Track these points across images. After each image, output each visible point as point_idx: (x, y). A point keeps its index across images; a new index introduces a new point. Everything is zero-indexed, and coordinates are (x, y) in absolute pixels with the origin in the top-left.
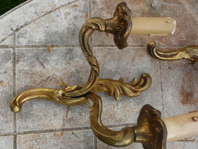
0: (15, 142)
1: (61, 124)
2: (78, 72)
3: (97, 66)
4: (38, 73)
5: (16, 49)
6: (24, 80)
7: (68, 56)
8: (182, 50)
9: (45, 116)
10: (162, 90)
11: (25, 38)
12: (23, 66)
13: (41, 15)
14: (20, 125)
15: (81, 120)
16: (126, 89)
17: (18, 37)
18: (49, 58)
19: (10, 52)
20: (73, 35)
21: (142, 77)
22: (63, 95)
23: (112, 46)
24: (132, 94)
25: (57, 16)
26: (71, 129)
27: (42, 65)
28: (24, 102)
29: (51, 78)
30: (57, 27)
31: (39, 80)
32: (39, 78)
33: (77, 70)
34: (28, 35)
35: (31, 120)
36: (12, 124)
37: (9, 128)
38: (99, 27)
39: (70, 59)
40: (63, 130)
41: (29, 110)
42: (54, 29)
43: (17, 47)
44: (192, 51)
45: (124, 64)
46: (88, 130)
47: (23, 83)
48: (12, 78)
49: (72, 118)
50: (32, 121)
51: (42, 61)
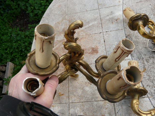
2: (83, 110)
15: (110, 108)
26: (116, 114)
49: (109, 113)
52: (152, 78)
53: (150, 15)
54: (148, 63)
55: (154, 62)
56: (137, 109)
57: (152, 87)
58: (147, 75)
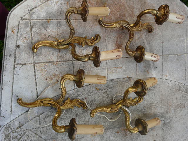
0: (34, 67)
1: (56, 59)
2: (64, 33)
3: (74, 30)
4: (43, 33)
5: (31, 21)
7: (58, 25)
8: (116, 23)
10: (106, 43)
11: (36, 15)
12: (36, 30)
13: (43, 2)
14: (36, 59)
15: (66, 57)
16: (88, 42)
17: (32, 14)
18: (48, 26)
19: (28, 22)
20: (61, 14)
21: (96, 36)
22: (57, 44)
23: (81, 20)
24: (90, 44)
25: (52, 3)
26: (61, 61)
27: (45, 29)
29: (50, 36)
30: (52, 9)
31: (45, 37)
34: (37, 14)
35: (42, 57)
36: (32, 59)
37: (31, 60)
38: (74, 12)
39: (59, 27)
40: (57, 62)
41: (40, 52)
42: (50, 10)
43: (32, 19)
44: (121, 23)
45: (87, 29)
46: (69, 62)
47: (36, 38)
48: (30, 36)
49: (62, 56)
51: (45, 27)
52: (90, 94)
53: (148, 101)
54: (103, 93)
55: (103, 97)
56: (66, 78)
57: (83, 93)
58: (93, 90)
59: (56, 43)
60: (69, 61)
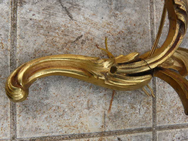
1: (100, 124)
2: (130, 33)
4: (59, 28)
6: (33, 39)
9: (72, 109)
12: (32, 13)
14: (24, 124)
15: (134, 116)
18: (80, 3)
26: (116, 133)
27: (68, 13)
28: (35, 80)
29: (83, 38)
31: (62, 41)
32: (61, 36)
33: (128, 29)
35: (45, 116)
37: (2, 131)
40: (102, 134)
41: (41, 96)
47: (31, 44)
48: (9, 34)
49: (119, 112)
50: (46, 118)
51: (67, 6)
59: (106, 65)
60: (141, 130)
